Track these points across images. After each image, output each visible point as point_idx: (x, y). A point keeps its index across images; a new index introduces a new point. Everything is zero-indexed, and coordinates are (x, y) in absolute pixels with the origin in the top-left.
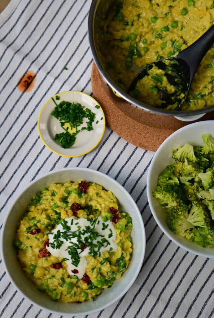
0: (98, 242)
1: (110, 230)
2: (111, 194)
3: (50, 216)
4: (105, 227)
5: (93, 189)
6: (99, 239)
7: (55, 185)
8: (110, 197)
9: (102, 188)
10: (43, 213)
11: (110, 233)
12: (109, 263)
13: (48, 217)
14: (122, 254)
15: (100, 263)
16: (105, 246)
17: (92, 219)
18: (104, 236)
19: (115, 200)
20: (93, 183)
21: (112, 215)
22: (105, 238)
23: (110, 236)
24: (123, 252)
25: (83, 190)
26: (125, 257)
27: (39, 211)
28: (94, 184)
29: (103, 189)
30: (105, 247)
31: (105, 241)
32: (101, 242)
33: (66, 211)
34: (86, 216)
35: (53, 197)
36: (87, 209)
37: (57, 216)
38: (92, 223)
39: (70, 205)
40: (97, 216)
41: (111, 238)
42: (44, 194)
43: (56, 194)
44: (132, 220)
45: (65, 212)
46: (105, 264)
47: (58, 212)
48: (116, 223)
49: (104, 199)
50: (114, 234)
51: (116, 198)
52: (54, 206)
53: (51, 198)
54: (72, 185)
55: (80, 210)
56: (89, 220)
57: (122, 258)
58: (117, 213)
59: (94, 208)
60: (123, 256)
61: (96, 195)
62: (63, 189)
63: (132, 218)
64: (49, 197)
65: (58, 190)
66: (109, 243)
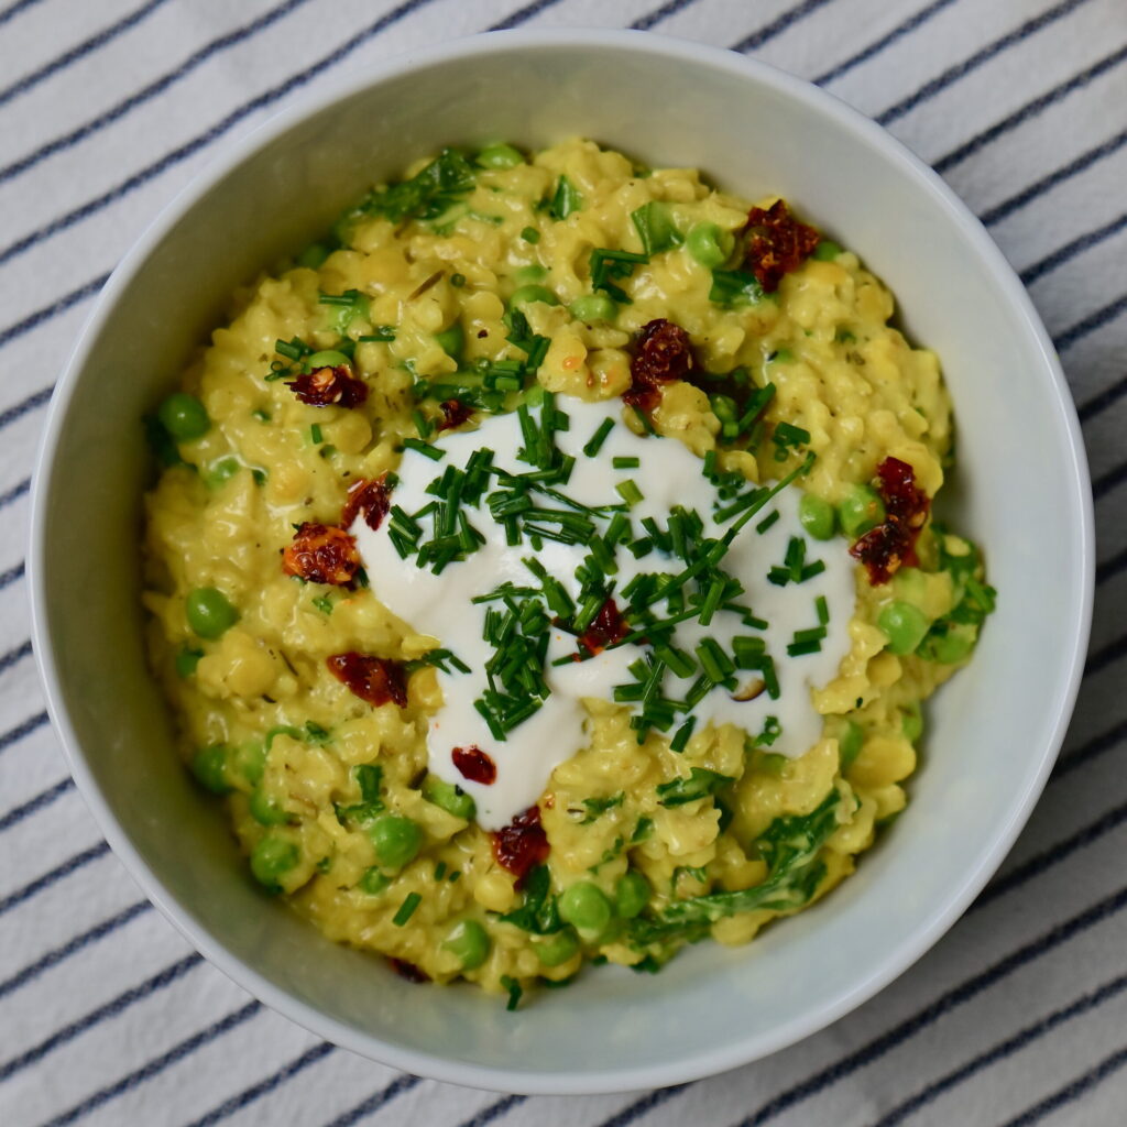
0: (710, 645)
1: (822, 608)
2: (935, 377)
3: (473, 333)
4: (795, 568)
5: (832, 289)
6: (725, 630)
7: (592, 147)
8: (914, 395)
9: (890, 312)
10: (434, 289)
11: (810, 621)
12: (718, 813)
13: (455, 332)
14: (834, 797)
15: (662, 789)
16: (741, 690)
17: (738, 477)
18: (762, 625)
19: (940, 431)
20: (842, 249)
21: (882, 515)
22: (761, 642)
23: (806, 643)
24: (845, 788)
25: (768, 260)
26: (838, 827)
27: (414, 269)
28: (846, 260)
29: (895, 321)
30: (737, 699)
31: (755, 656)
32: (731, 654)
33: (593, 351)
34: (707, 444)
35: (544, 223)
36: (731, 402)
37: (519, 354)
38: (725, 504)
39: (632, 321)
40: (776, 478)
41: (806, 661)
42: (489, 175)
43: (575, 207)
44: (992, 607)
45: (584, 354)
46: (691, 808)
47: (537, 327)
48: (880, 576)
49: (875, 388)
50: (833, 646)
51: (952, 419)
52: (523, 282)
53: (526, 220)
54: (699, 198)
55: (688, 385)
56: (714, 472)
57: (818, 820)
58: (918, 520)
59: (782, 414)
60: (831, 816)
61: (831, 336)
62: (631, 196)
63: (1000, 600)
64: (517, 210)
65: (595, 184)
66: (771, 687)
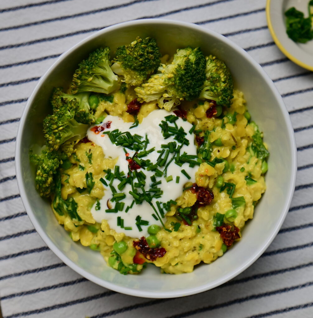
0: (124, 197)
1: (129, 229)
2: (185, 271)
3: (219, 148)
4: (140, 222)
5: (214, 246)
6: (128, 202)
7: (263, 192)
8: (181, 263)
9: (205, 262)
10: (232, 140)
11: (126, 224)
12: (82, 188)
13: (219, 144)
14: (80, 219)
16: (110, 202)
17: (169, 210)
18: (127, 211)
19: (171, 269)
20: (224, 253)
21: (151, 247)
22: (122, 210)
23: (120, 222)
24: (82, 223)
25: (224, 229)
26: (72, 219)
27: (239, 138)
28: (221, 253)
29: (202, 263)
30: (108, 201)
31: (119, 208)
32: (120, 202)
33: (209, 177)
34: (179, 203)
35: (245, 174)
36: (189, 213)
37: (212, 159)
38: (162, 206)
39: (215, 191)
40: (167, 222)
41: (115, 221)
42: (260, 163)
43: (247, 183)
44: (122, 273)
45: (209, 175)
47: (218, 165)
48: (135, 244)
49: (186, 253)
50: (119, 229)
51: (173, 274)
52: (230, 165)
53: (247, 169)
54: (244, 216)
55: (195, 201)
56: (169, 205)
57: (75, 213)
58: (148, 257)
59: (183, 226)
60: (75, 218)
61: (201, 243)
62: (249, 199)
63: (123, 275)
64: (249, 168)
65: (253, 189)
66: (109, 211)
